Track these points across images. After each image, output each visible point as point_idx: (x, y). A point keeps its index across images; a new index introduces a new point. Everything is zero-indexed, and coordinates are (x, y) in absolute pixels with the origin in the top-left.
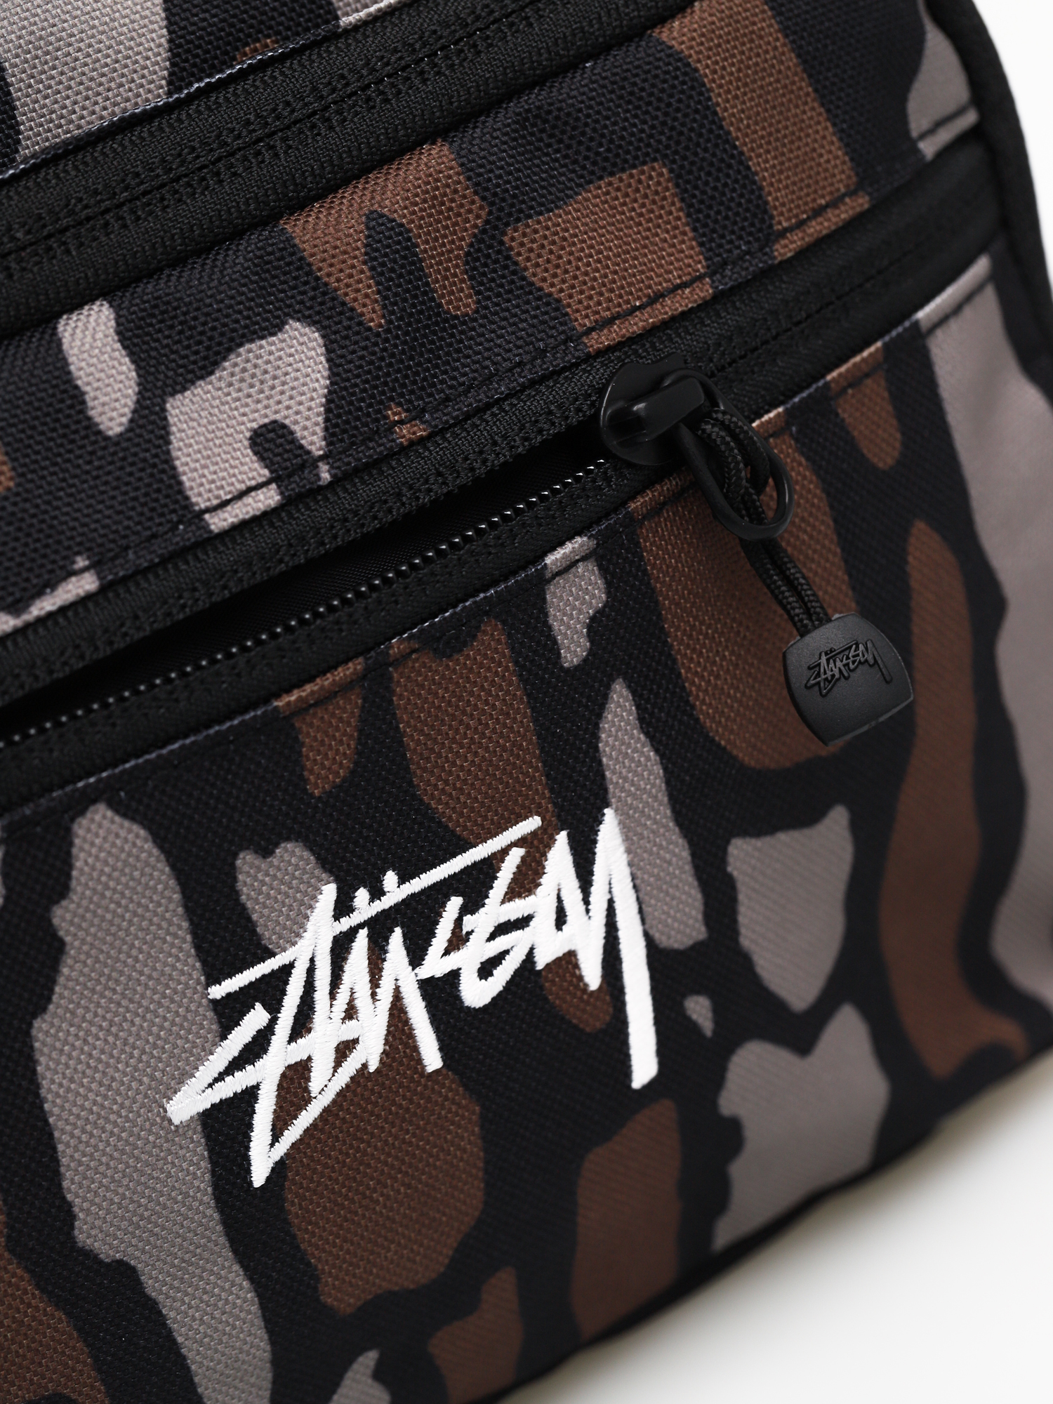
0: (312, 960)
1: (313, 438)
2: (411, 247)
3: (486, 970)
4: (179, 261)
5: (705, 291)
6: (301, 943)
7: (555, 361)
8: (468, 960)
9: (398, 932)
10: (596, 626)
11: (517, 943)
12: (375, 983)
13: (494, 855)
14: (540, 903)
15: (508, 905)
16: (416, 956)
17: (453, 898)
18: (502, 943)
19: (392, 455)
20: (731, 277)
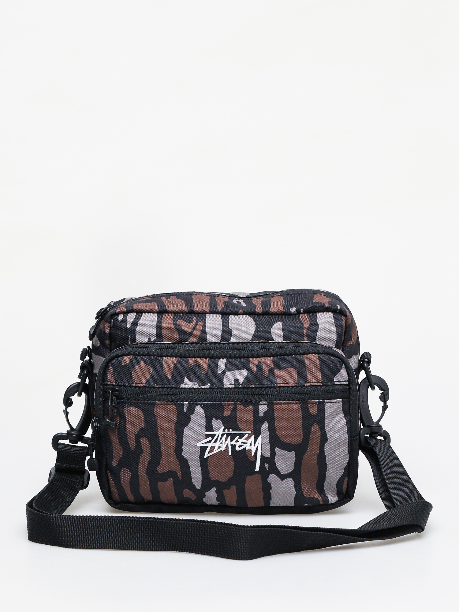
0: (219, 435)
1: (241, 382)
2: (262, 367)
3: (240, 446)
4: (237, 358)
5: (295, 385)
6: (218, 432)
7: (273, 385)
8: (238, 444)
9: (230, 437)
10: (265, 413)
11: (245, 446)
12: (225, 441)
13: (245, 434)
14: (249, 442)
15: (244, 440)
16: (231, 441)
17: (238, 436)
18: (242, 444)
19: (249, 388)
20: (299, 385)
